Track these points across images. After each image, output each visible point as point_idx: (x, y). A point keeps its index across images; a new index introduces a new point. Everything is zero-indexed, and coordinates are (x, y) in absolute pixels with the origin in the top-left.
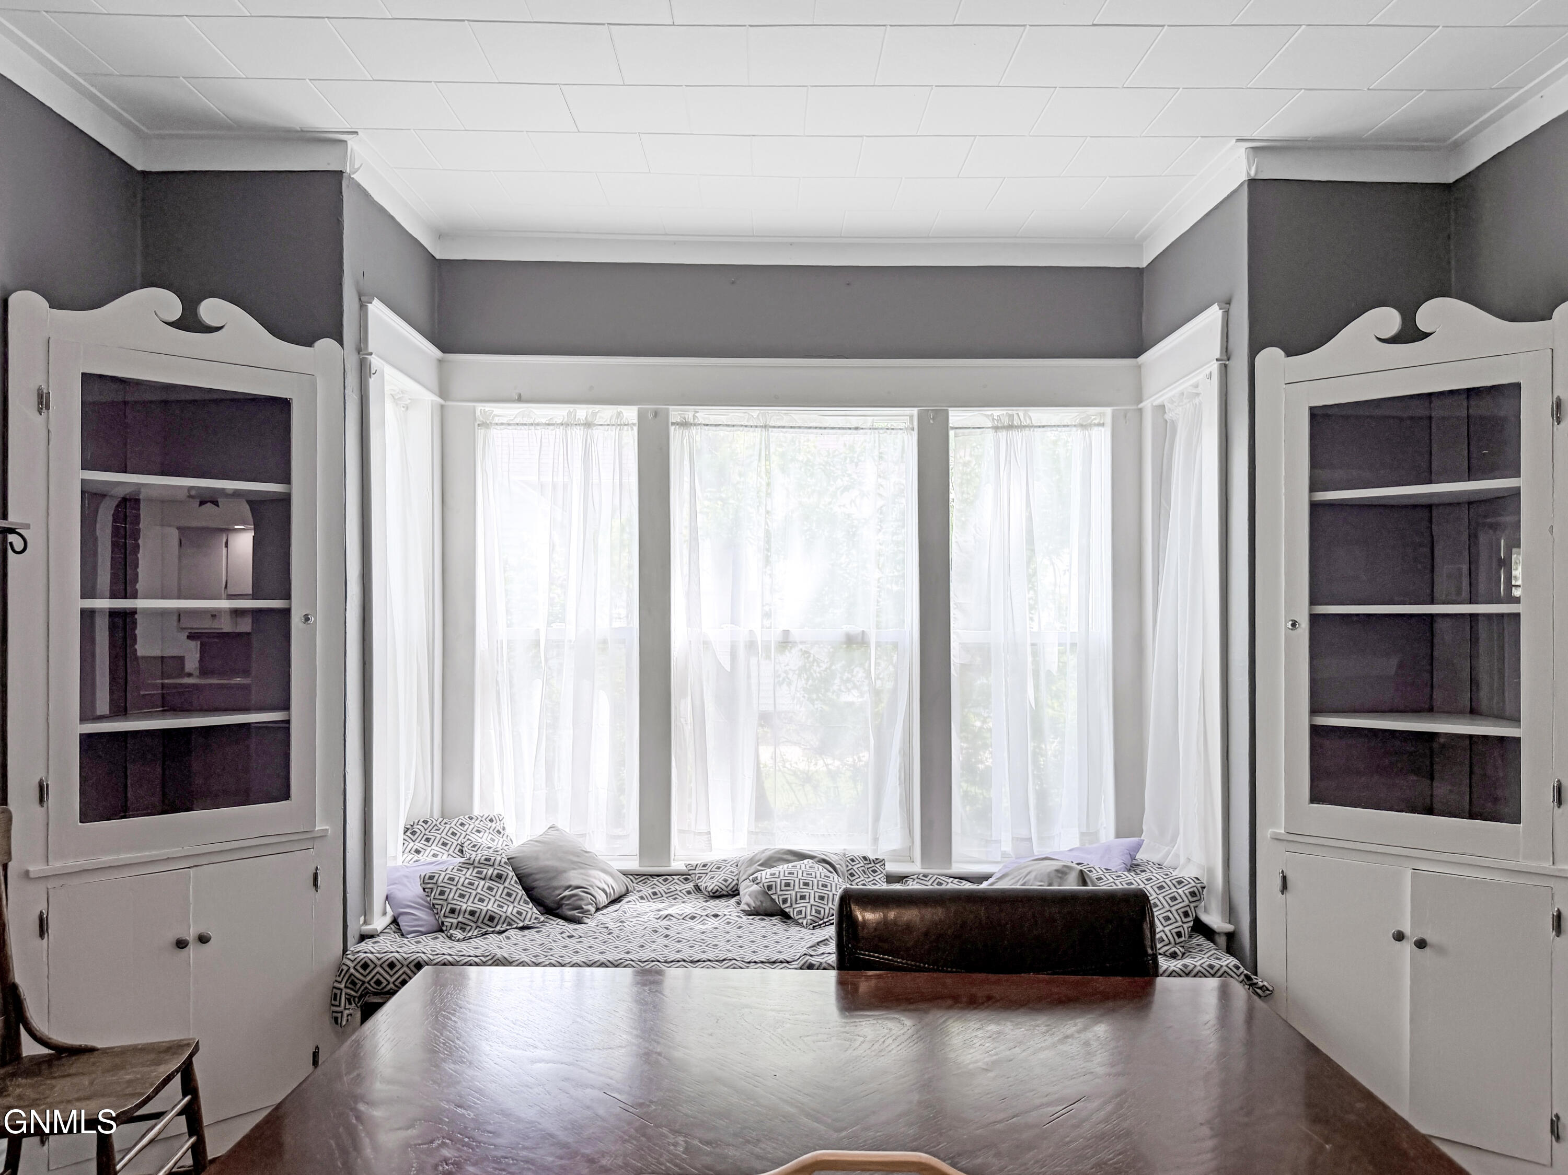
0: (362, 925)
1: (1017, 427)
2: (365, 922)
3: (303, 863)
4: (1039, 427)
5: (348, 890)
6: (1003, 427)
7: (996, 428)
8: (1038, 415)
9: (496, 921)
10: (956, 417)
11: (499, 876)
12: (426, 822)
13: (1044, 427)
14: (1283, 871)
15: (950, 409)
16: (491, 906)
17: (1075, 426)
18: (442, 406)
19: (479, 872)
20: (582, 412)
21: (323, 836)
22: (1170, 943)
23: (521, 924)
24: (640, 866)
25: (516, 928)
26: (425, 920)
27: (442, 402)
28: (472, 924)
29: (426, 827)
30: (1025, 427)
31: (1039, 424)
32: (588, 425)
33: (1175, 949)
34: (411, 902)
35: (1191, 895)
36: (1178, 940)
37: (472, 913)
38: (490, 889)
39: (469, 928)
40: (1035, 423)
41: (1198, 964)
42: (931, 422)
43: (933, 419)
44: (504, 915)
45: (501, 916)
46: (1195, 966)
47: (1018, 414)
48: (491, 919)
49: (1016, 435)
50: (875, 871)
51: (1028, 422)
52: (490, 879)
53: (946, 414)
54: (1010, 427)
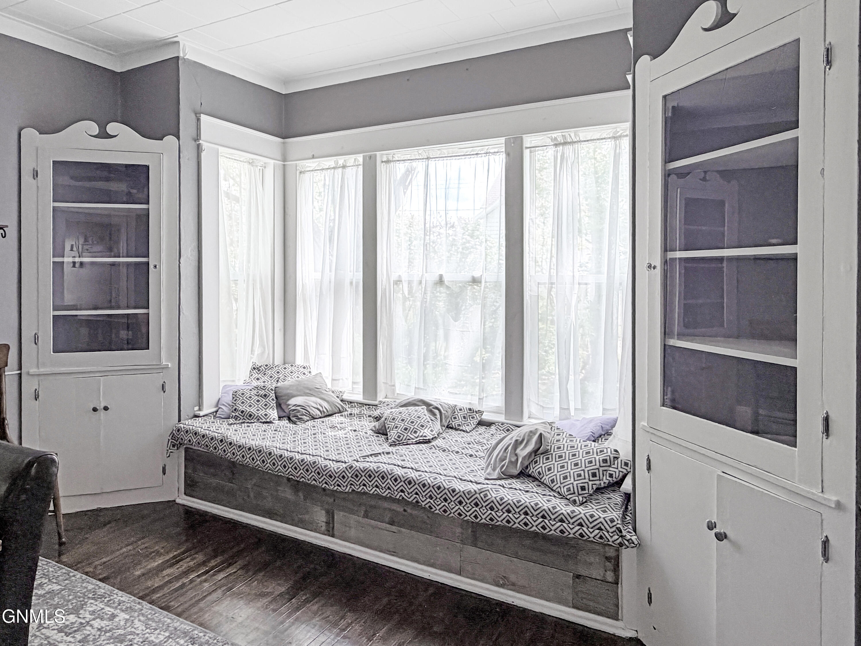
0: (197, 411)
1: (570, 143)
2: (200, 410)
3: (158, 379)
4: (585, 141)
5: (181, 393)
6: (560, 144)
7: (556, 145)
8: (584, 133)
9: (252, 417)
10: (529, 140)
11: (265, 395)
12: (266, 365)
13: (588, 141)
14: (648, 456)
15: (524, 136)
16: (253, 410)
17: (609, 138)
18: (284, 165)
19: (258, 392)
20: (341, 160)
21: (166, 367)
22: (574, 493)
23: (264, 420)
24: (363, 399)
25: (261, 422)
26: (225, 412)
27: (283, 163)
28: (241, 417)
29: (266, 368)
30: (575, 142)
31: (585, 139)
32: (344, 167)
33: (577, 498)
34: (226, 403)
35: (603, 461)
36: (580, 492)
37: (242, 412)
38: (258, 401)
39: (239, 419)
40: (582, 139)
41: (583, 512)
42: (513, 145)
43: (514, 143)
44: (257, 415)
45: (255, 415)
46: (580, 513)
47: (569, 135)
48: (250, 416)
49: (569, 149)
50: (473, 418)
51: (578, 139)
52: (261, 396)
53: (522, 138)
54: (565, 143)
